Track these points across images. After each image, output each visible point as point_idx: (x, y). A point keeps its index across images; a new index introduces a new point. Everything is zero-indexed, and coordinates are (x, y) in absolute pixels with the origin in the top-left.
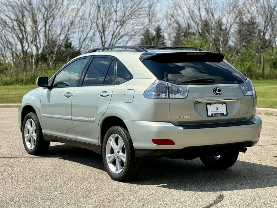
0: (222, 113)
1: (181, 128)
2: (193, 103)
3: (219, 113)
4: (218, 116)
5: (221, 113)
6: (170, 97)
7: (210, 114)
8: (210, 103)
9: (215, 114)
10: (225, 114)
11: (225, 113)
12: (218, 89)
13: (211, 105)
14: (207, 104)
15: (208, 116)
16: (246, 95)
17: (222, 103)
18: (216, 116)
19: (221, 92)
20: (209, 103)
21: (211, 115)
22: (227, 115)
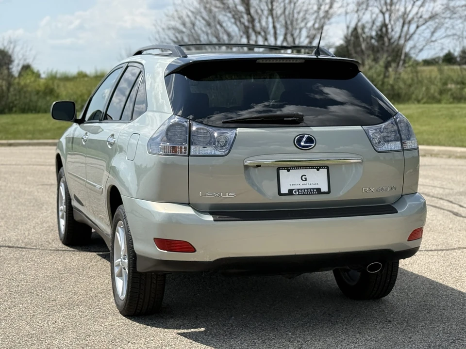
0: (316, 189)
1: (210, 218)
2: (243, 166)
3: (308, 189)
4: (305, 194)
5: (314, 189)
6: (192, 153)
7: (284, 190)
8: (287, 168)
9: (298, 190)
10: (322, 191)
11: (325, 189)
12: (306, 136)
13: (288, 171)
14: (278, 169)
15: (280, 194)
16: (380, 149)
17: (318, 168)
18: (299, 194)
19: (313, 145)
20: (285, 168)
21: (287, 192)
22: (329, 192)
